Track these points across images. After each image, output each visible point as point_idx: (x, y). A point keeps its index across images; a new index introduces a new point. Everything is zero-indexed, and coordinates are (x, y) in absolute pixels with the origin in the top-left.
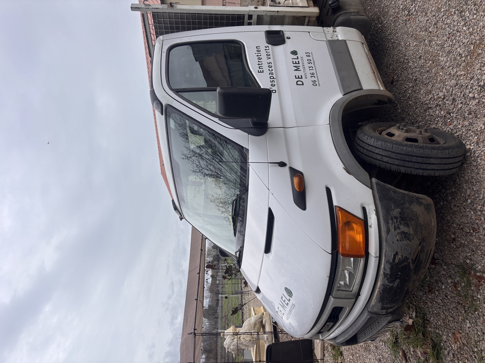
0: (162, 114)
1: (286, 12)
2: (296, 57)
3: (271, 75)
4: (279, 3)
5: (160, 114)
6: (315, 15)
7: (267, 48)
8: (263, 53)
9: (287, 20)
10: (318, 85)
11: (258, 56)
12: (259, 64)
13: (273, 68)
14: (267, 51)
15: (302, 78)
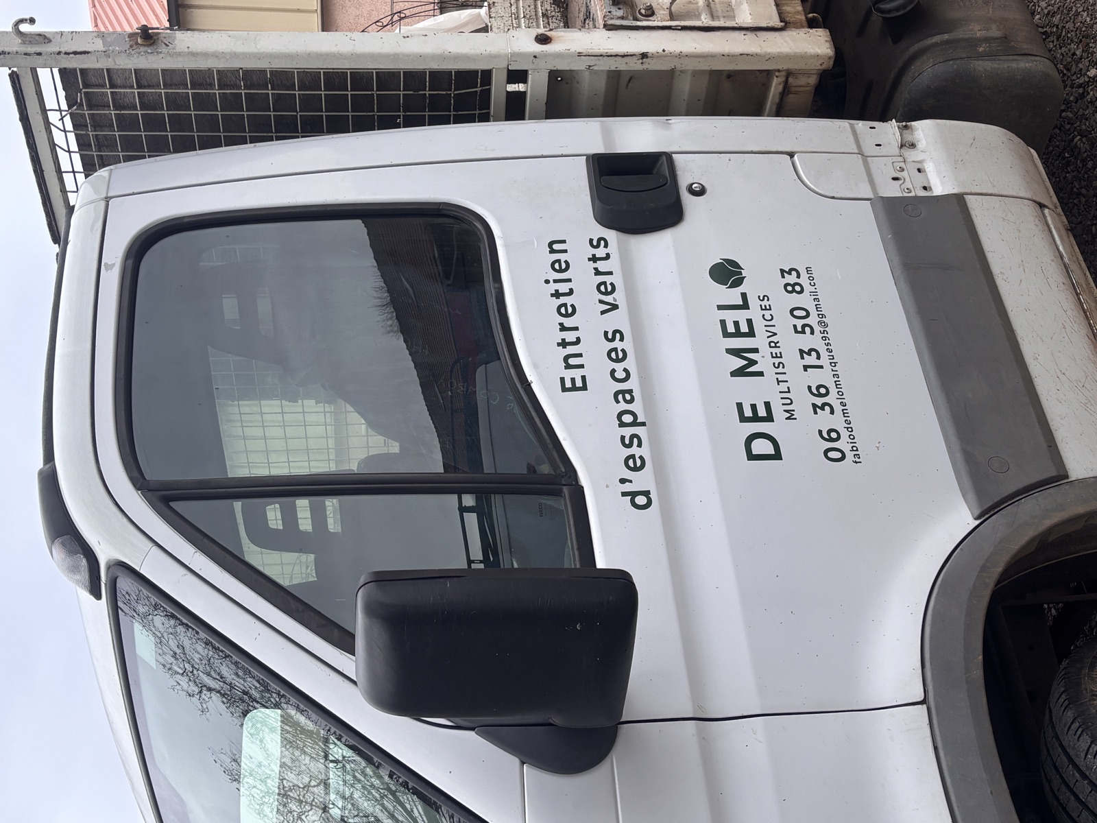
0: (96, 593)
1: (680, 56)
2: (733, 296)
3: (623, 406)
4: (650, 12)
5: (86, 596)
6: (816, 66)
7: (600, 252)
8: (582, 278)
9: (684, 87)
10: (850, 456)
11: (557, 295)
12: (563, 344)
13: (630, 363)
14: (602, 266)
15: (769, 418)
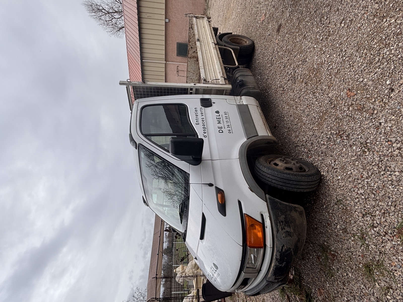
0: (136, 149)
1: (212, 87)
2: (218, 115)
3: (204, 126)
4: (209, 82)
5: (135, 149)
6: (230, 89)
7: (201, 109)
8: (199, 112)
9: (213, 92)
10: (232, 133)
11: (196, 114)
12: (196, 119)
13: (204, 122)
14: (201, 111)
15: (222, 128)
